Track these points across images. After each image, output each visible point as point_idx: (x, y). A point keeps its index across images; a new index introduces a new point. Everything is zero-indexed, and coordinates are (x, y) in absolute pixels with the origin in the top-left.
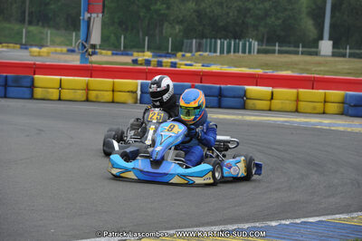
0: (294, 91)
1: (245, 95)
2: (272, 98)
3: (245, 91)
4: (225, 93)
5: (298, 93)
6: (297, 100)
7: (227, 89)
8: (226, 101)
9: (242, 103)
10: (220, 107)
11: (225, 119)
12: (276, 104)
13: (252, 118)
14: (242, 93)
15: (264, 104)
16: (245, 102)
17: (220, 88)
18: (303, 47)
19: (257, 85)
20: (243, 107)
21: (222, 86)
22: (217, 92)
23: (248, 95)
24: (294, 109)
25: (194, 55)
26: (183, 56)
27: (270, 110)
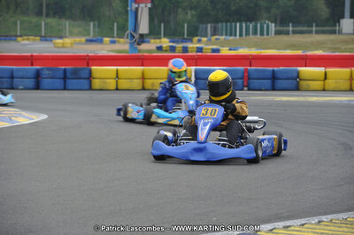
0: (348, 70)
1: (298, 77)
2: (326, 78)
3: (298, 73)
4: (279, 75)
5: (351, 72)
6: (351, 79)
7: (281, 71)
8: (280, 83)
9: (295, 84)
10: (274, 89)
11: (288, 101)
12: (330, 83)
13: (314, 99)
14: (295, 75)
15: (318, 85)
16: (298, 83)
17: (273, 70)
18: (316, 26)
19: (306, 66)
20: (297, 88)
21: (275, 69)
22: (270, 75)
23: (302, 76)
24: (348, 88)
25: (210, 40)
26: (199, 41)
27: (324, 90)
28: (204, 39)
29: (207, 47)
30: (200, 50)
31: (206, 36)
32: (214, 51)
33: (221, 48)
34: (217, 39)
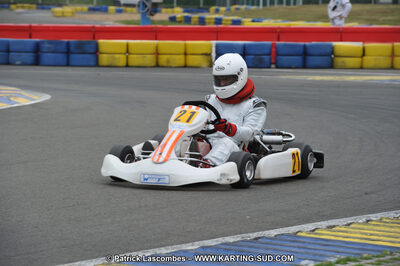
1: (333, 53)
2: (364, 55)
3: (333, 48)
4: (310, 51)
6: (393, 55)
7: (312, 46)
8: (312, 60)
9: (329, 61)
10: (305, 67)
12: (369, 60)
14: (329, 51)
15: (355, 62)
16: (333, 60)
17: (305, 46)
19: (341, 40)
20: (331, 66)
21: (307, 43)
22: (301, 51)
23: (337, 52)
24: (389, 65)
25: (229, 10)
26: (217, 11)
27: (362, 68)
28: (223, 9)
29: (227, 18)
30: (218, 21)
31: (224, 5)
32: (235, 22)
33: (243, 20)
34: (237, 9)
